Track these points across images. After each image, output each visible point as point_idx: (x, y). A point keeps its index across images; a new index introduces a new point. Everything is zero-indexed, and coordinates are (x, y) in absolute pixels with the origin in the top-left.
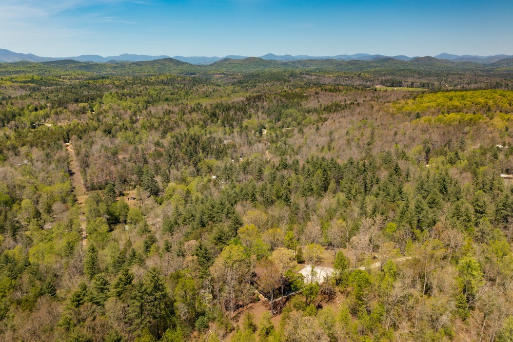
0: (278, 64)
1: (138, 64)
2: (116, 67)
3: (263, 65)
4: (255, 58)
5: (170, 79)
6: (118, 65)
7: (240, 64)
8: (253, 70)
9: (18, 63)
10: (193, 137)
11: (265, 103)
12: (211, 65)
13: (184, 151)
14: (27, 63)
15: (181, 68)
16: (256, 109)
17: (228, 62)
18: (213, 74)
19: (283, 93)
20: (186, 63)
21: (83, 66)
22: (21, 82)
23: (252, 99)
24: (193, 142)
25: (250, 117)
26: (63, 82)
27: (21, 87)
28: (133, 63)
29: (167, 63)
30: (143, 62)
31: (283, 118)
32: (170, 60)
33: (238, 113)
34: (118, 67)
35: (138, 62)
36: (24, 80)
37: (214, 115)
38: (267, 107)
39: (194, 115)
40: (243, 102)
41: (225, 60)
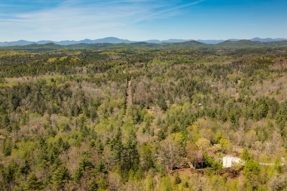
0: (261, 44)
1: (176, 44)
2: (165, 46)
3: (251, 44)
4: (246, 40)
5: (191, 52)
6: (166, 44)
7: (235, 44)
8: (243, 47)
9: (120, 44)
10: (192, 82)
11: (244, 66)
12: (217, 44)
13: (186, 88)
14: (124, 44)
15: (200, 46)
16: (237, 69)
17: (228, 43)
18: (217, 50)
19: (257, 60)
20: (203, 43)
21: (149, 45)
22: (118, 52)
23: (236, 63)
24: (192, 84)
25: (232, 73)
26: (137, 52)
27: (118, 55)
28: (174, 44)
29: (192, 43)
30: (179, 43)
31: (254, 75)
32: (194, 41)
33: (225, 71)
34: (166, 45)
35: (177, 43)
36: (120, 51)
37: (210, 71)
38: (244, 68)
39: (198, 70)
40: (230, 64)
41: (227, 41)
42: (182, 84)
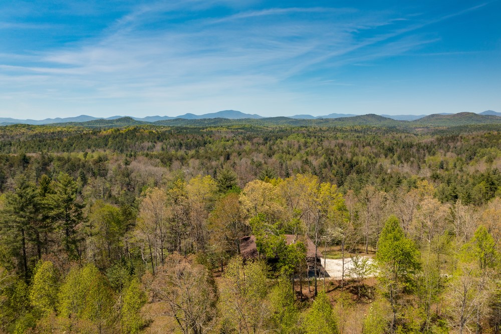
0: (497, 119)
1: (340, 119)
2: (321, 122)
3: (477, 120)
4: (468, 113)
5: (365, 129)
6: (322, 121)
7: (449, 119)
8: (462, 123)
10: (349, 160)
11: (459, 143)
12: (415, 121)
13: (335, 172)
15: (383, 122)
16: (446, 150)
17: (435, 117)
18: (415, 128)
19: (486, 135)
20: (389, 119)
21: (292, 122)
22: (234, 129)
23: (444, 140)
24: (347, 165)
25: (434, 154)
26: (267, 130)
27: (232, 132)
28: (336, 119)
29: (370, 119)
30: (346, 118)
31: (477, 157)
32: (373, 116)
33: (422, 151)
34: (322, 122)
35: (341, 118)
36: (237, 127)
37: (391, 150)
38: (459, 148)
39: (368, 149)
40: (431, 142)
41: (433, 116)
42: (328, 164)
